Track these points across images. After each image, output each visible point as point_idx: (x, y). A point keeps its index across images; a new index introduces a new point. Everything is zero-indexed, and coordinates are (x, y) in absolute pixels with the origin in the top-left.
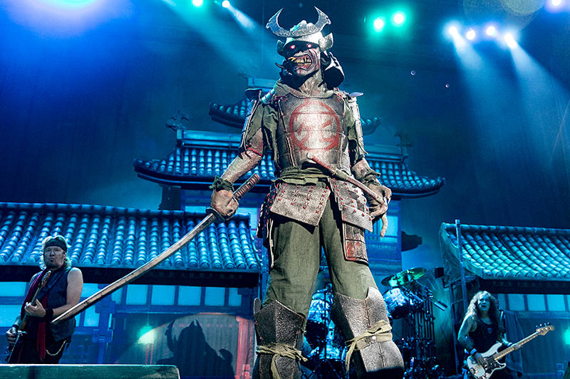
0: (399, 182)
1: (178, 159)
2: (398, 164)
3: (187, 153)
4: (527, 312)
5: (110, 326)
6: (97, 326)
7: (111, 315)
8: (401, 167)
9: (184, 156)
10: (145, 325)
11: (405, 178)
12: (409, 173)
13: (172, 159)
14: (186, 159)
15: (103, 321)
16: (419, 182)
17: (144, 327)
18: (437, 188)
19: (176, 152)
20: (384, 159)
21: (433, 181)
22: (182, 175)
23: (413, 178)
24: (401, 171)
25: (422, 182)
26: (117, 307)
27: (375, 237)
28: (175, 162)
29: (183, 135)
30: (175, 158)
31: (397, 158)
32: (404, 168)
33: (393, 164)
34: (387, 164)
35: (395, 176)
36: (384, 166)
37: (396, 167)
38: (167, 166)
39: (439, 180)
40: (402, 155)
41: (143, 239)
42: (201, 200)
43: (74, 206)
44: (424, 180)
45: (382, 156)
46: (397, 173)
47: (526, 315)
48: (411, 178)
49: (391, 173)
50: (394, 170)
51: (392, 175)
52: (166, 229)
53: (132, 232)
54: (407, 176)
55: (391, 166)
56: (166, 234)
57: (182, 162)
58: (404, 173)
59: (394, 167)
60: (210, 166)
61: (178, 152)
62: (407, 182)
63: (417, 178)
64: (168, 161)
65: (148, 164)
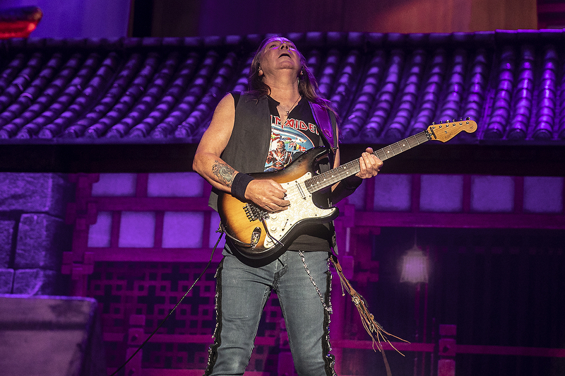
17: (410, 253)
41: (411, 89)
52: (458, 69)
53: (393, 78)
56: (456, 79)
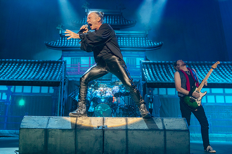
0: (144, 45)
1: (61, 41)
2: (145, 37)
3: (64, 39)
4: (166, 95)
5: (10, 99)
6: (6, 99)
7: (10, 96)
8: (146, 39)
9: (63, 39)
10: (21, 99)
11: (147, 43)
12: (149, 41)
13: (58, 41)
14: (63, 41)
15: (8, 98)
16: (152, 44)
18: (160, 46)
19: (60, 38)
20: (138, 36)
21: (158, 44)
22: (61, 47)
23: (151, 43)
24: (145, 40)
25: (154, 44)
26: (12, 93)
27: (135, 66)
28: (59, 42)
29: (62, 32)
30: (59, 41)
31: (143, 35)
32: (147, 39)
33: (143, 38)
34: (140, 38)
35: (143, 42)
36: (139, 39)
37: (144, 39)
38: (56, 44)
39: (160, 43)
40: (146, 34)
42: (69, 55)
43: (7, 60)
44: (155, 43)
45: (137, 35)
46: (144, 41)
47: (166, 96)
48: (149, 43)
49: (141, 41)
50: (143, 40)
51: (141, 42)
52: (35, 66)
53: (23, 68)
54: (148, 42)
55: (141, 39)
57: (62, 42)
58: (147, 41)
59: (143, 39)
60: (71, 42)
61: (61, 38)
62: (147, 44)
63: (152, 43)
64: (57, 42)
65: (49, 43)
